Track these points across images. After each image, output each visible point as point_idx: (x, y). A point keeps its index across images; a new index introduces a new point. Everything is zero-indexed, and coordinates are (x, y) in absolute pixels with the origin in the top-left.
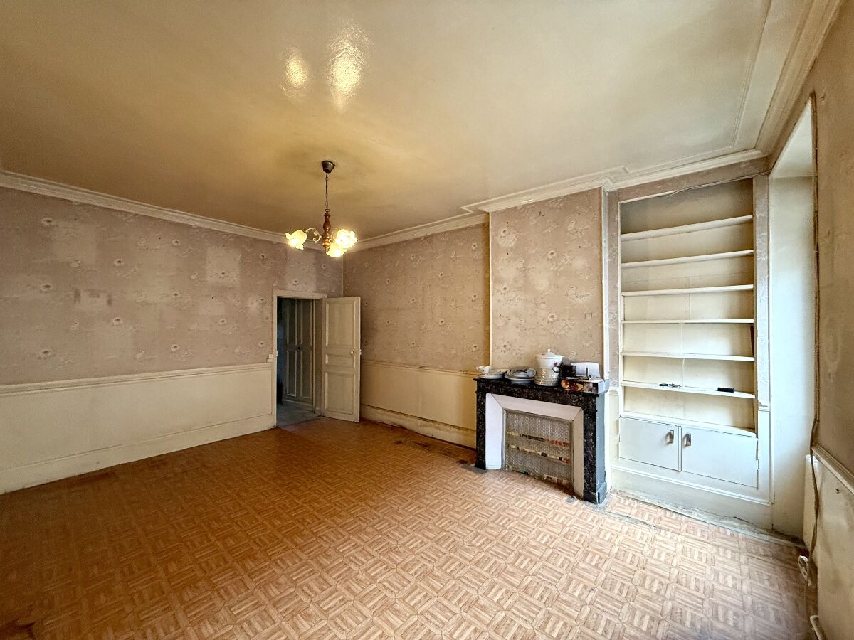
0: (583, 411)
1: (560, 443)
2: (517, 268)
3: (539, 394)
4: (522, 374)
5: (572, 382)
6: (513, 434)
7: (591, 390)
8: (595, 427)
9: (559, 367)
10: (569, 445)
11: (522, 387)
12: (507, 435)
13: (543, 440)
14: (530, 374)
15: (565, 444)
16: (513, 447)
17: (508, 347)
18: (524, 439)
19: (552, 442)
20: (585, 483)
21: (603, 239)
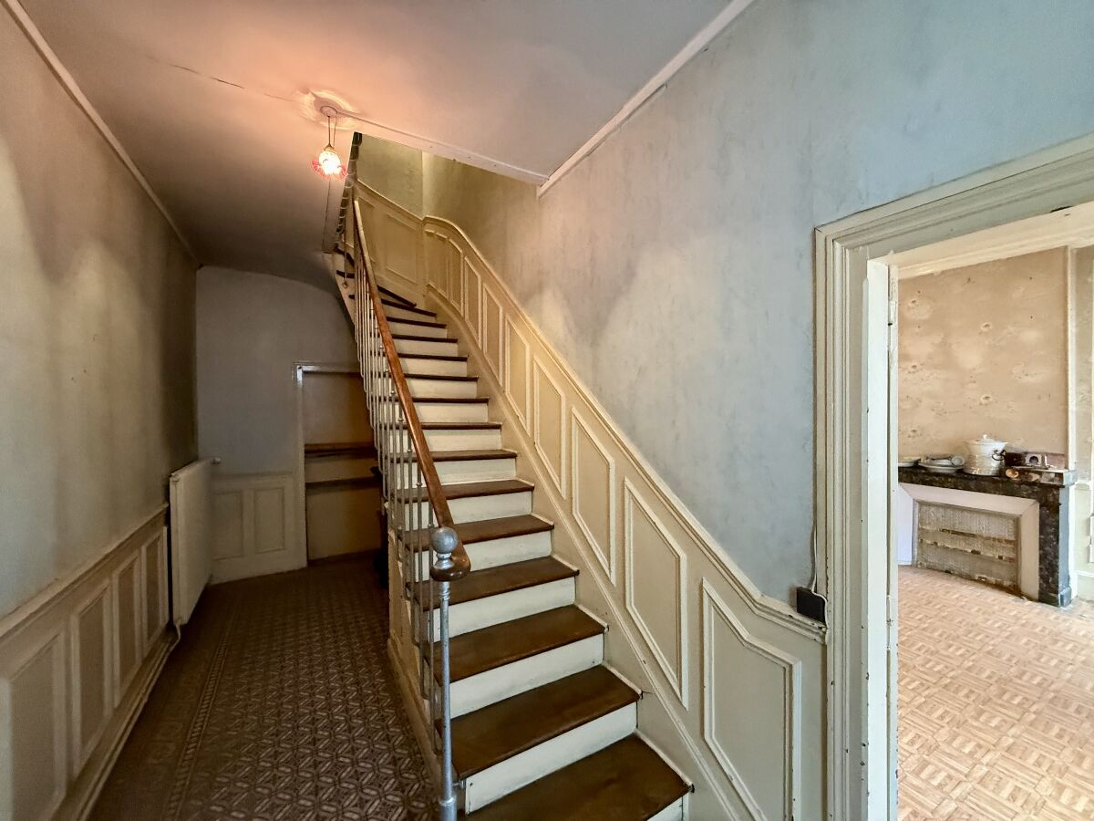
0: (1038, 505)
1: (999, 541)
2: (933, 344)
3: (972, 484)
4: (945, 462)
5: (1022, 472)
6: (928, 528)
7: (1052, 480)
8: (1058, 522)
9: (1001, 455)
10: (1016, 544)
11: (946, 476)
12: (919, 529)
13: (974, 536)
14: (956, 462)
15: (1008, 542)
16: (929, 542)
17: (919, 432)
18: (945, 534)
19: (988, 538)
20: (1040, 584)
21: (1069, 306)
